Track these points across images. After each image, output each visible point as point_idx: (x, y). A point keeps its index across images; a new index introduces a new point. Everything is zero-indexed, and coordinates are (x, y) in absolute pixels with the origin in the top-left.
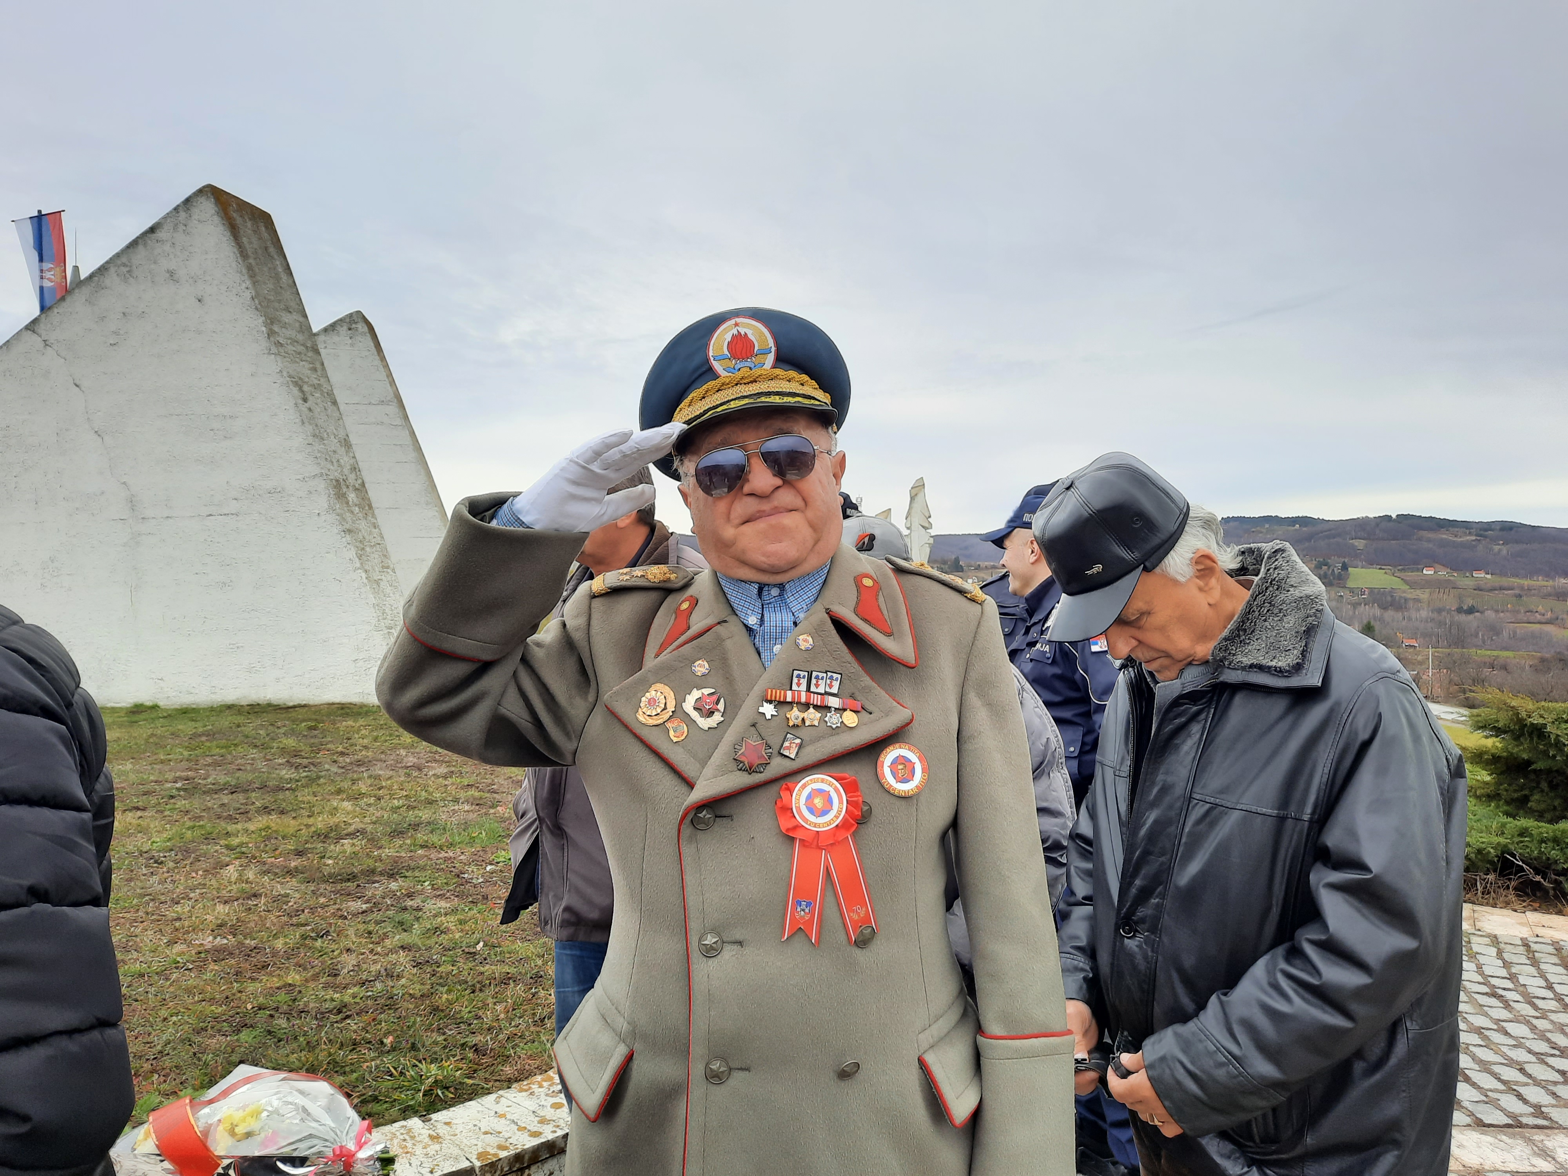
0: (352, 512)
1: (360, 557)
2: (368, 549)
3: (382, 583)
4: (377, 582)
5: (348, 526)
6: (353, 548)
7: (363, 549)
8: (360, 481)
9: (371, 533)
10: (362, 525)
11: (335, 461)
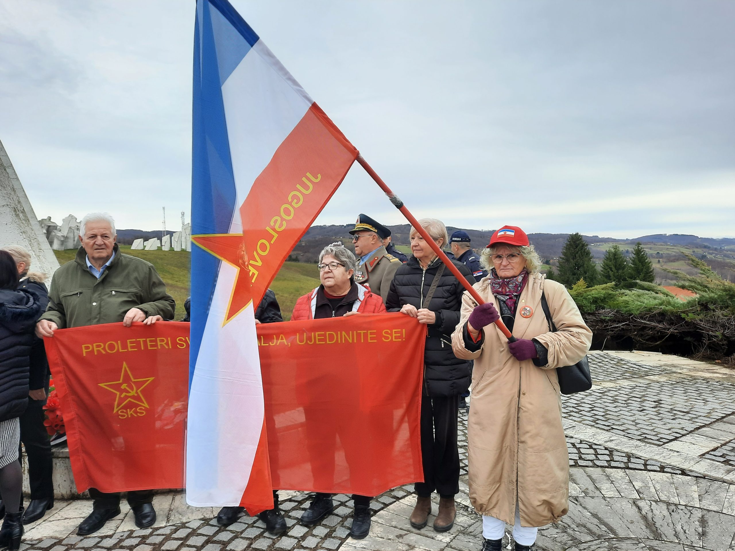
0: (23, 223)
1: (30, 245)
2: (32, 241)
3: (41, 257)
4: (39, 256)
5: (22, 230)
6: (27, 241)
7: (30, 241)
8: (22, 208)
9: (31, 233)
10: (27, 229)
11: (11, 198)
